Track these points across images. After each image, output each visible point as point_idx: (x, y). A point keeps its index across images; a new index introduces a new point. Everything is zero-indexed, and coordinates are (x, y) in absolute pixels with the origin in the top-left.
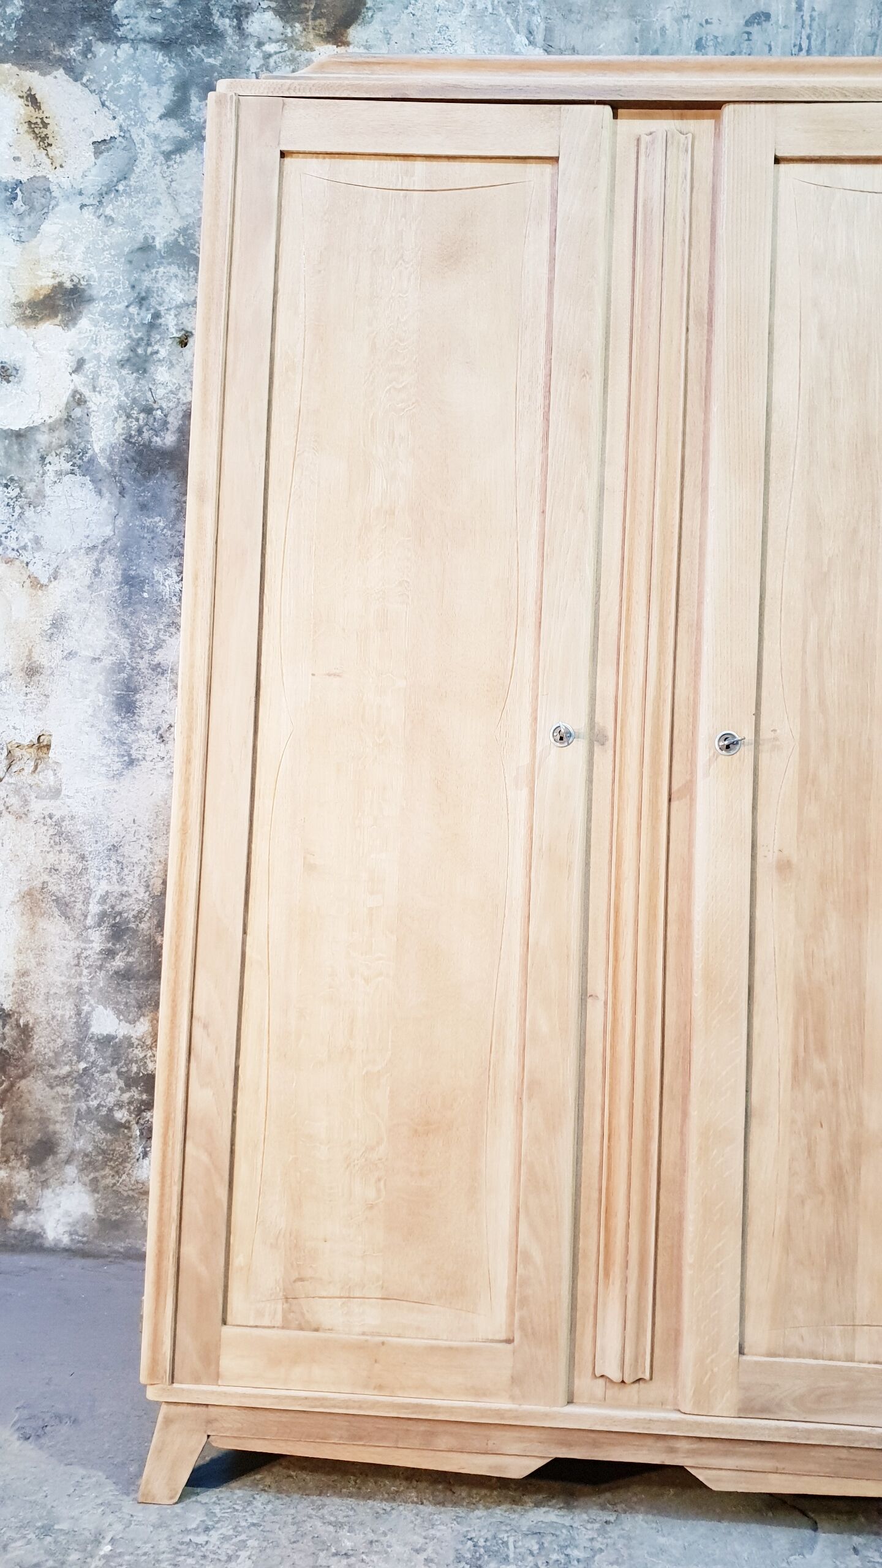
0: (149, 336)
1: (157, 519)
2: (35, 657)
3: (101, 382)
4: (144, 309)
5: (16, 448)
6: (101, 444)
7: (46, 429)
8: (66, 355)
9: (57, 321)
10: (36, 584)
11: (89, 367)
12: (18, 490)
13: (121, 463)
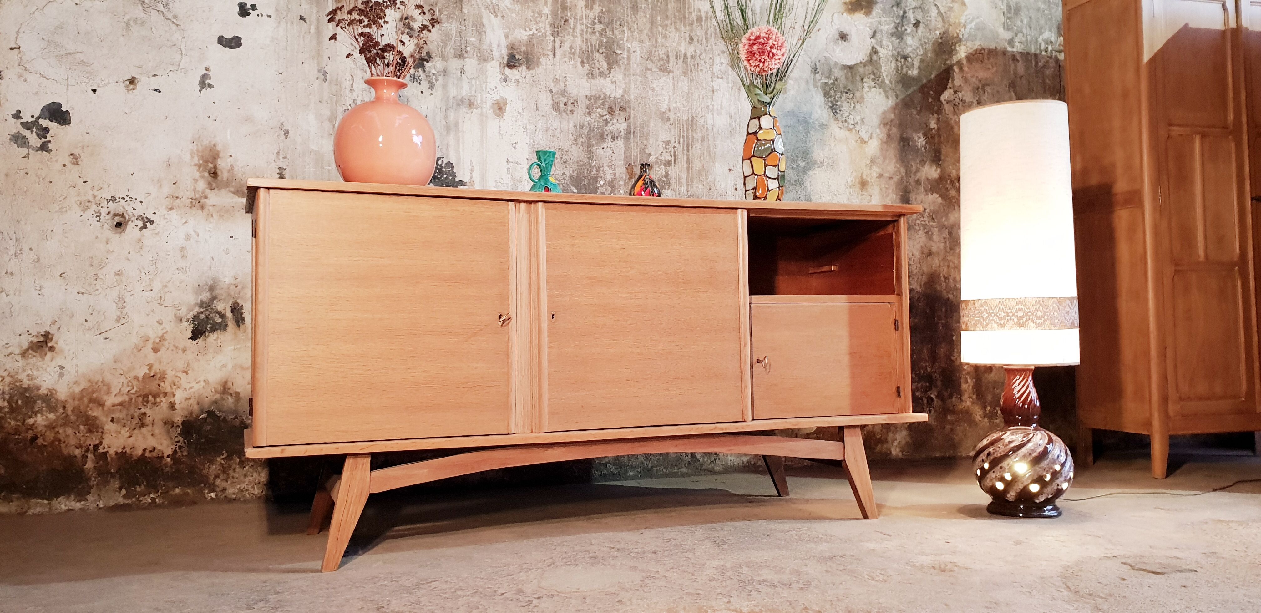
0: (902, 22)
1: (913, 110)
2: (864, 177)
3: (884, 43)
4: (899, 9)
5: (850, 74)
6: (886, 73)
7: (862, 65)
8: (868, 29)
9: (863, 12)
10: (863, 142)
11: (878, 36)
12: (852, 95)
13: (895, 83)
